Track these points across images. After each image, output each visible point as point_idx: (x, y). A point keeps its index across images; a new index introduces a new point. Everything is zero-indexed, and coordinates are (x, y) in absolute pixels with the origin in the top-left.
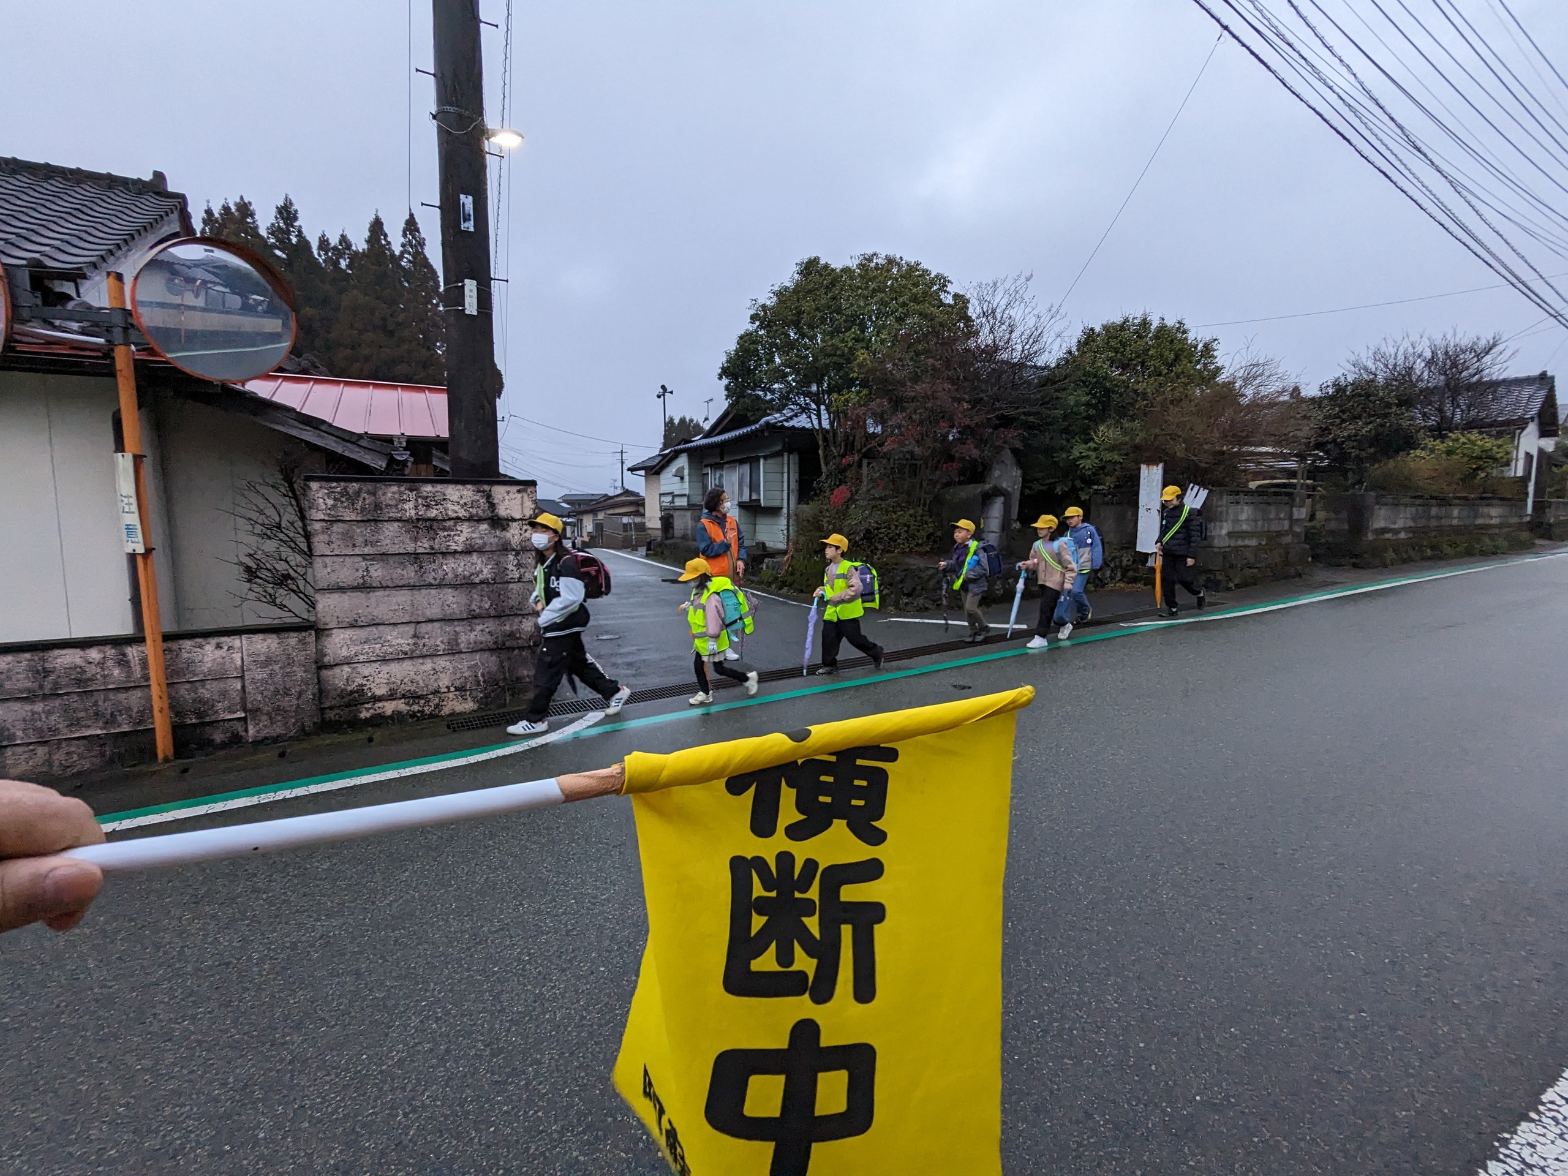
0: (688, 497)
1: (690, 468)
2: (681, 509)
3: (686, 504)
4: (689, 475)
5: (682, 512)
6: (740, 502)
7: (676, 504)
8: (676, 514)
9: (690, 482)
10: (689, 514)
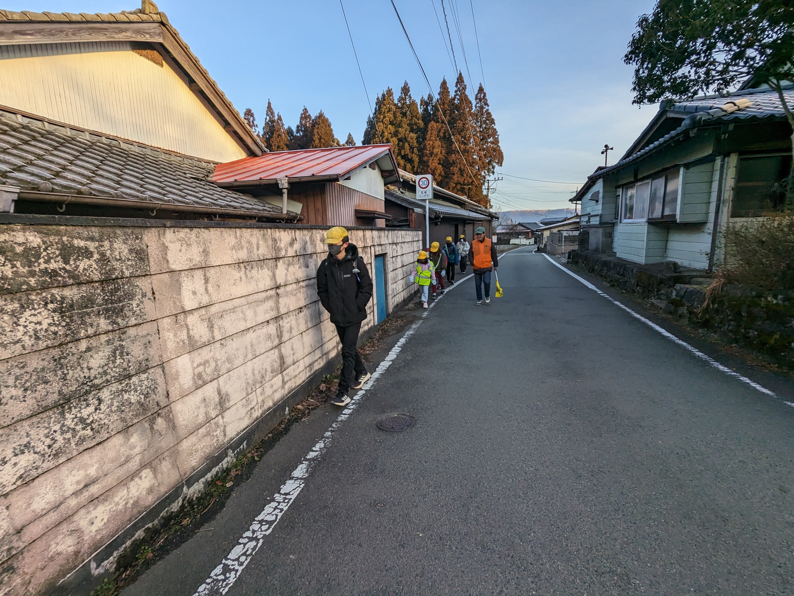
0: (601, 216)
1: (604, 192)
2: (594, 226)
3: (598, 223)
4: (603, 198)
5: (595, 229)
6: (649, 219)
7: (592, 223)
8: (591, 231)
9: (603, 204)
10: (600, 231)
